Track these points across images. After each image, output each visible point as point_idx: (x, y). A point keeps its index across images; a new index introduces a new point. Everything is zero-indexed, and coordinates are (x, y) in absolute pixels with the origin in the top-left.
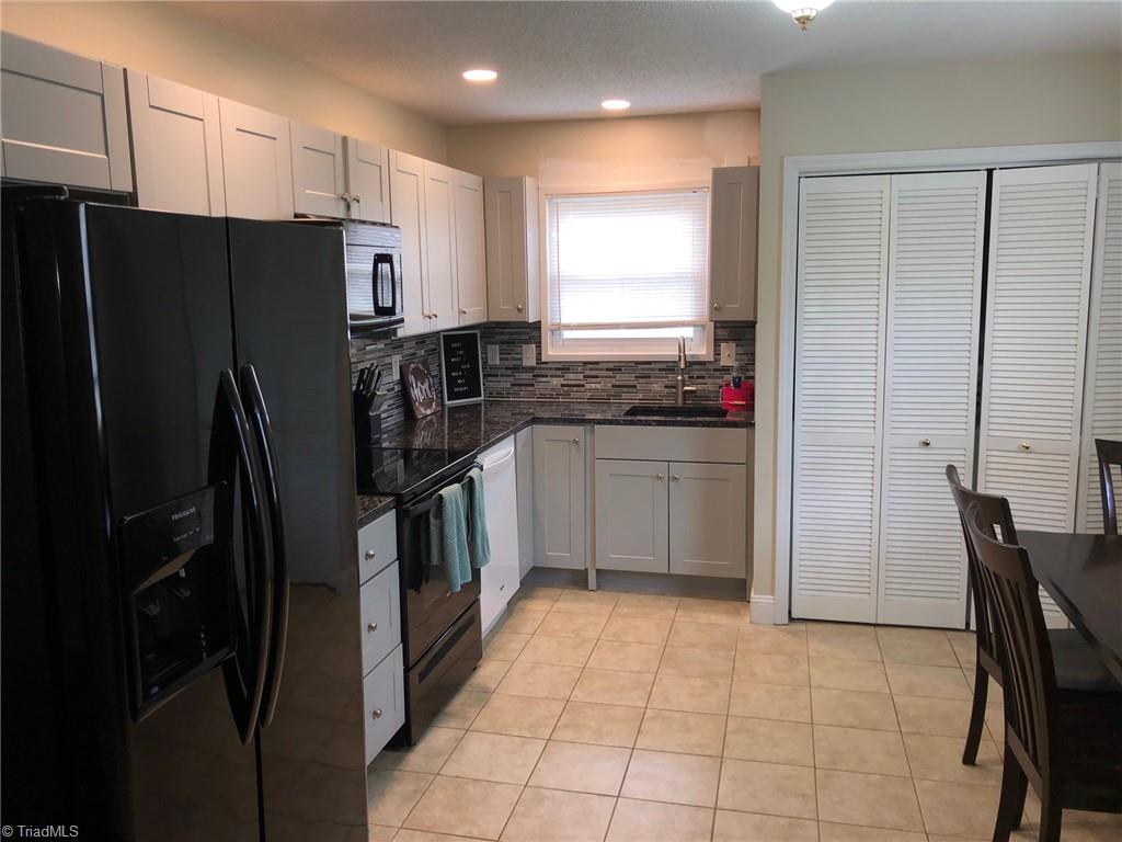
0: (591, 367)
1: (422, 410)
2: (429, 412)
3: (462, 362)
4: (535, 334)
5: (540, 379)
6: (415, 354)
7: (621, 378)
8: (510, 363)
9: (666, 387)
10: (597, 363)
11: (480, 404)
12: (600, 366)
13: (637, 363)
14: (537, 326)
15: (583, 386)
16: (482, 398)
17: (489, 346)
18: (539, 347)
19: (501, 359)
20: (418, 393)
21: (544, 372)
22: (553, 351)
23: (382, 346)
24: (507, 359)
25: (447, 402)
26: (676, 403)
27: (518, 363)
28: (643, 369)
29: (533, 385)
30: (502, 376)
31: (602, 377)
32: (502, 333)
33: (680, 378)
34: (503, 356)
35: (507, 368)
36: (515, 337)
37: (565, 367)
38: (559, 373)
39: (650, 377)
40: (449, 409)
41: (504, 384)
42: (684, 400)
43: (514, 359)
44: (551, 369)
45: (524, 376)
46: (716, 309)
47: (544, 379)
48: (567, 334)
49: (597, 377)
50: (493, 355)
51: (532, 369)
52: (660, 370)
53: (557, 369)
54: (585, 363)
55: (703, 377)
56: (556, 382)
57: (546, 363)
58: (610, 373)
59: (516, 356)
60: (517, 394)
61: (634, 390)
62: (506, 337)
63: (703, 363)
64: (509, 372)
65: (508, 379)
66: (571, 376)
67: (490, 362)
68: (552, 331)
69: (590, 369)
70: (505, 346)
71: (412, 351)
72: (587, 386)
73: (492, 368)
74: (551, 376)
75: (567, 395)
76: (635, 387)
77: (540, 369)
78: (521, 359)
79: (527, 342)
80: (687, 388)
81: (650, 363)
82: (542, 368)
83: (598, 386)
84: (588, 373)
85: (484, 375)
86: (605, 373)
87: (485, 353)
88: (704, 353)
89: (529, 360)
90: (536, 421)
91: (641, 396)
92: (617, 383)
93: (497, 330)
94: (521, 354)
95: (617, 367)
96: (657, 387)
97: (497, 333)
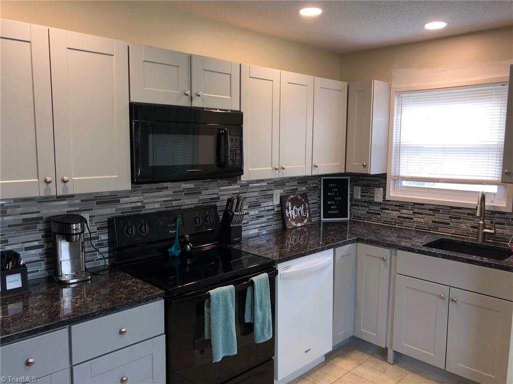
0: (418, 207)
1: (294, 224)
2: (299, 225)
3: (336, 196)
4: (383, 182)
5: (384, 211)
6: (297, 189)
7: (438, 217)
8: (367, 199)
9: (472, 227)
10: (423, 204)
11: (347, 222)
12: (425, 207)
13: (451, 207)
14: (383, 177)
15: (412, 219)
16: (349, 218)
17: (355, 187)
18: (385, 190)
19: (361, 196)
20: (291, 213)
21: (387, 207)
22: (393, 194)
23: (266, 184)
24: (365, 196)
25: (322, 219)
26: (477, 240)
27: (372, 199)
28: (454, 212)
29: (380, 214)
30: (362, 206)
31: (425, 214)
32: (363, 180)
33: (481, 222)
34: (363, 194)
35: (364, 202)
36: (371, 182)
37: (401, 205)
38: (397, 208)
39: (460, 219)
40: (323, 223)
41: (362, 212)
42: (484, 238)
43: (369, 196)
44: (392, 205)
45: (375, 208)
46: (506, 173)
47: (387, 211)
48: (405, 183)
49: (422, 214)
50: (358, 193)
51: (380, 204)
52: (468, 214)
53: (395, 206)
54: (415, 204)
55: (504, 224)
56: (395, 214)
57: (389, 201)
58: (431, 212)
59: (371, 195)
60: (370, 219)
61: (448, 226)
62: (365, 183)
63: (504, 213)
64: (366, 204)
65: (365, 208)
66: (405, 211)
67: (355, 197)
68: (395, 181)
69: (418, 208)
70: (365, 188)
71: (295, 187)
72: (415, 219)
73: (357, 200)
74: (392, 210)
75: (401, 223)
76: (449, 224)
77: (385, 204)
78: (373, 197)
79: (378, 187)
80: (486, 230)
81: (461, 208)
82: (386, 204)
83: (422, 220)
84: (416, 210)
85: (352, 205)
86: (428, 212)
87: (352, 191)
88: (505, 205)
89: (378, 198)
90: (359, 240)
91: (454, 231)
92: (437, 220)
93: (361, 177)
94: (374, 193)
95: (436, 209)
96: (465, 226)
97: (360, 180)
